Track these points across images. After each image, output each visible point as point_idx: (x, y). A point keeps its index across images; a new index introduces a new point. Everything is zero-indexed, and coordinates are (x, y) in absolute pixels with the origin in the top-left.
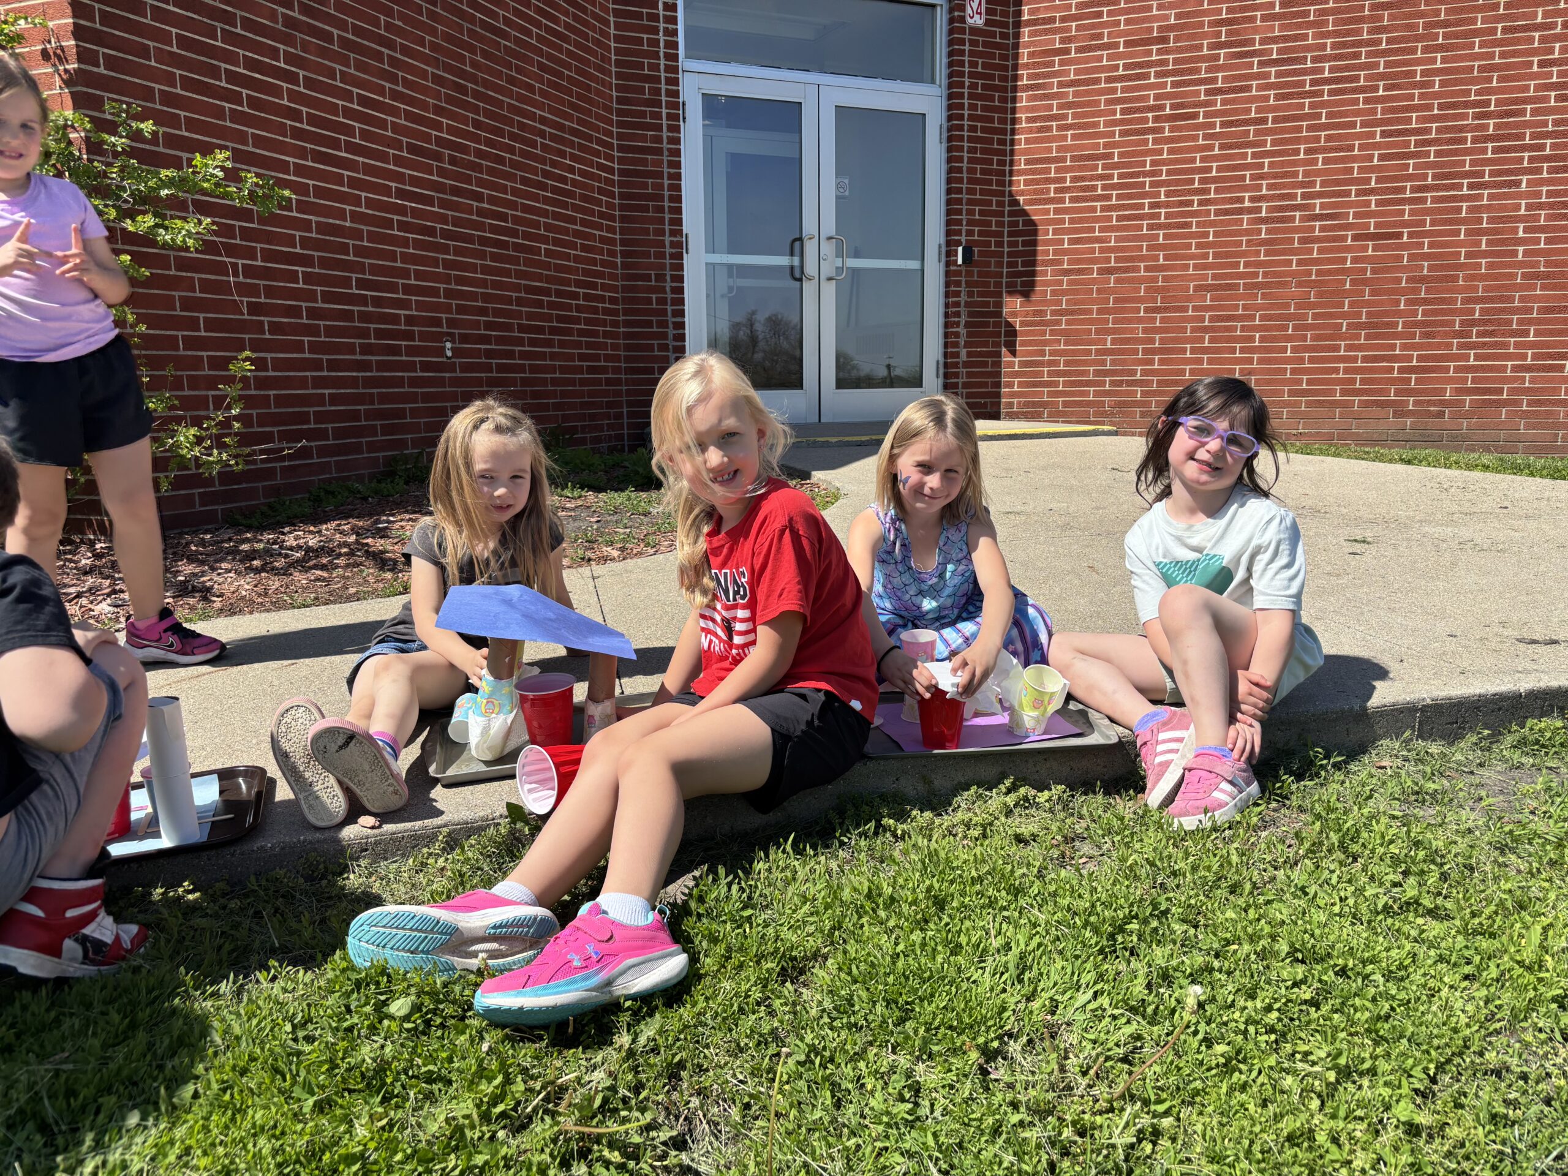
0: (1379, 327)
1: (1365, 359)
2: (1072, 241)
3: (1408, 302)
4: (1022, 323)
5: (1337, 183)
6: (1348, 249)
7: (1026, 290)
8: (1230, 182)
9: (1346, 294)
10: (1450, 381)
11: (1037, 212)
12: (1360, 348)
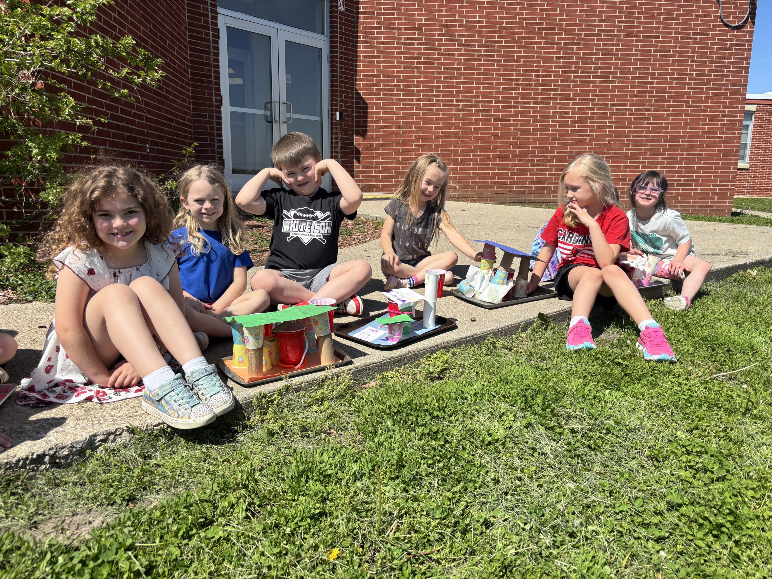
0: (503, 156)
1: (499, 169)
2: (383, 113)
3: (513, 147)
4: (363, 149)
5: (488, 97)
6: (492, 125)
7: (363, 134)
8: (448, 93)
9: (491, 143)
10: (528, 179)
11: (368, 99)
12: (497, 165)
